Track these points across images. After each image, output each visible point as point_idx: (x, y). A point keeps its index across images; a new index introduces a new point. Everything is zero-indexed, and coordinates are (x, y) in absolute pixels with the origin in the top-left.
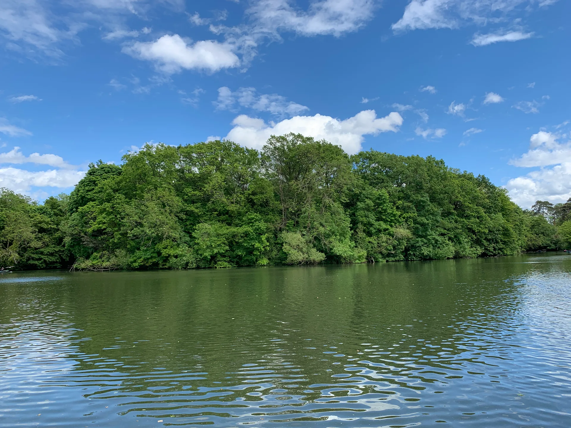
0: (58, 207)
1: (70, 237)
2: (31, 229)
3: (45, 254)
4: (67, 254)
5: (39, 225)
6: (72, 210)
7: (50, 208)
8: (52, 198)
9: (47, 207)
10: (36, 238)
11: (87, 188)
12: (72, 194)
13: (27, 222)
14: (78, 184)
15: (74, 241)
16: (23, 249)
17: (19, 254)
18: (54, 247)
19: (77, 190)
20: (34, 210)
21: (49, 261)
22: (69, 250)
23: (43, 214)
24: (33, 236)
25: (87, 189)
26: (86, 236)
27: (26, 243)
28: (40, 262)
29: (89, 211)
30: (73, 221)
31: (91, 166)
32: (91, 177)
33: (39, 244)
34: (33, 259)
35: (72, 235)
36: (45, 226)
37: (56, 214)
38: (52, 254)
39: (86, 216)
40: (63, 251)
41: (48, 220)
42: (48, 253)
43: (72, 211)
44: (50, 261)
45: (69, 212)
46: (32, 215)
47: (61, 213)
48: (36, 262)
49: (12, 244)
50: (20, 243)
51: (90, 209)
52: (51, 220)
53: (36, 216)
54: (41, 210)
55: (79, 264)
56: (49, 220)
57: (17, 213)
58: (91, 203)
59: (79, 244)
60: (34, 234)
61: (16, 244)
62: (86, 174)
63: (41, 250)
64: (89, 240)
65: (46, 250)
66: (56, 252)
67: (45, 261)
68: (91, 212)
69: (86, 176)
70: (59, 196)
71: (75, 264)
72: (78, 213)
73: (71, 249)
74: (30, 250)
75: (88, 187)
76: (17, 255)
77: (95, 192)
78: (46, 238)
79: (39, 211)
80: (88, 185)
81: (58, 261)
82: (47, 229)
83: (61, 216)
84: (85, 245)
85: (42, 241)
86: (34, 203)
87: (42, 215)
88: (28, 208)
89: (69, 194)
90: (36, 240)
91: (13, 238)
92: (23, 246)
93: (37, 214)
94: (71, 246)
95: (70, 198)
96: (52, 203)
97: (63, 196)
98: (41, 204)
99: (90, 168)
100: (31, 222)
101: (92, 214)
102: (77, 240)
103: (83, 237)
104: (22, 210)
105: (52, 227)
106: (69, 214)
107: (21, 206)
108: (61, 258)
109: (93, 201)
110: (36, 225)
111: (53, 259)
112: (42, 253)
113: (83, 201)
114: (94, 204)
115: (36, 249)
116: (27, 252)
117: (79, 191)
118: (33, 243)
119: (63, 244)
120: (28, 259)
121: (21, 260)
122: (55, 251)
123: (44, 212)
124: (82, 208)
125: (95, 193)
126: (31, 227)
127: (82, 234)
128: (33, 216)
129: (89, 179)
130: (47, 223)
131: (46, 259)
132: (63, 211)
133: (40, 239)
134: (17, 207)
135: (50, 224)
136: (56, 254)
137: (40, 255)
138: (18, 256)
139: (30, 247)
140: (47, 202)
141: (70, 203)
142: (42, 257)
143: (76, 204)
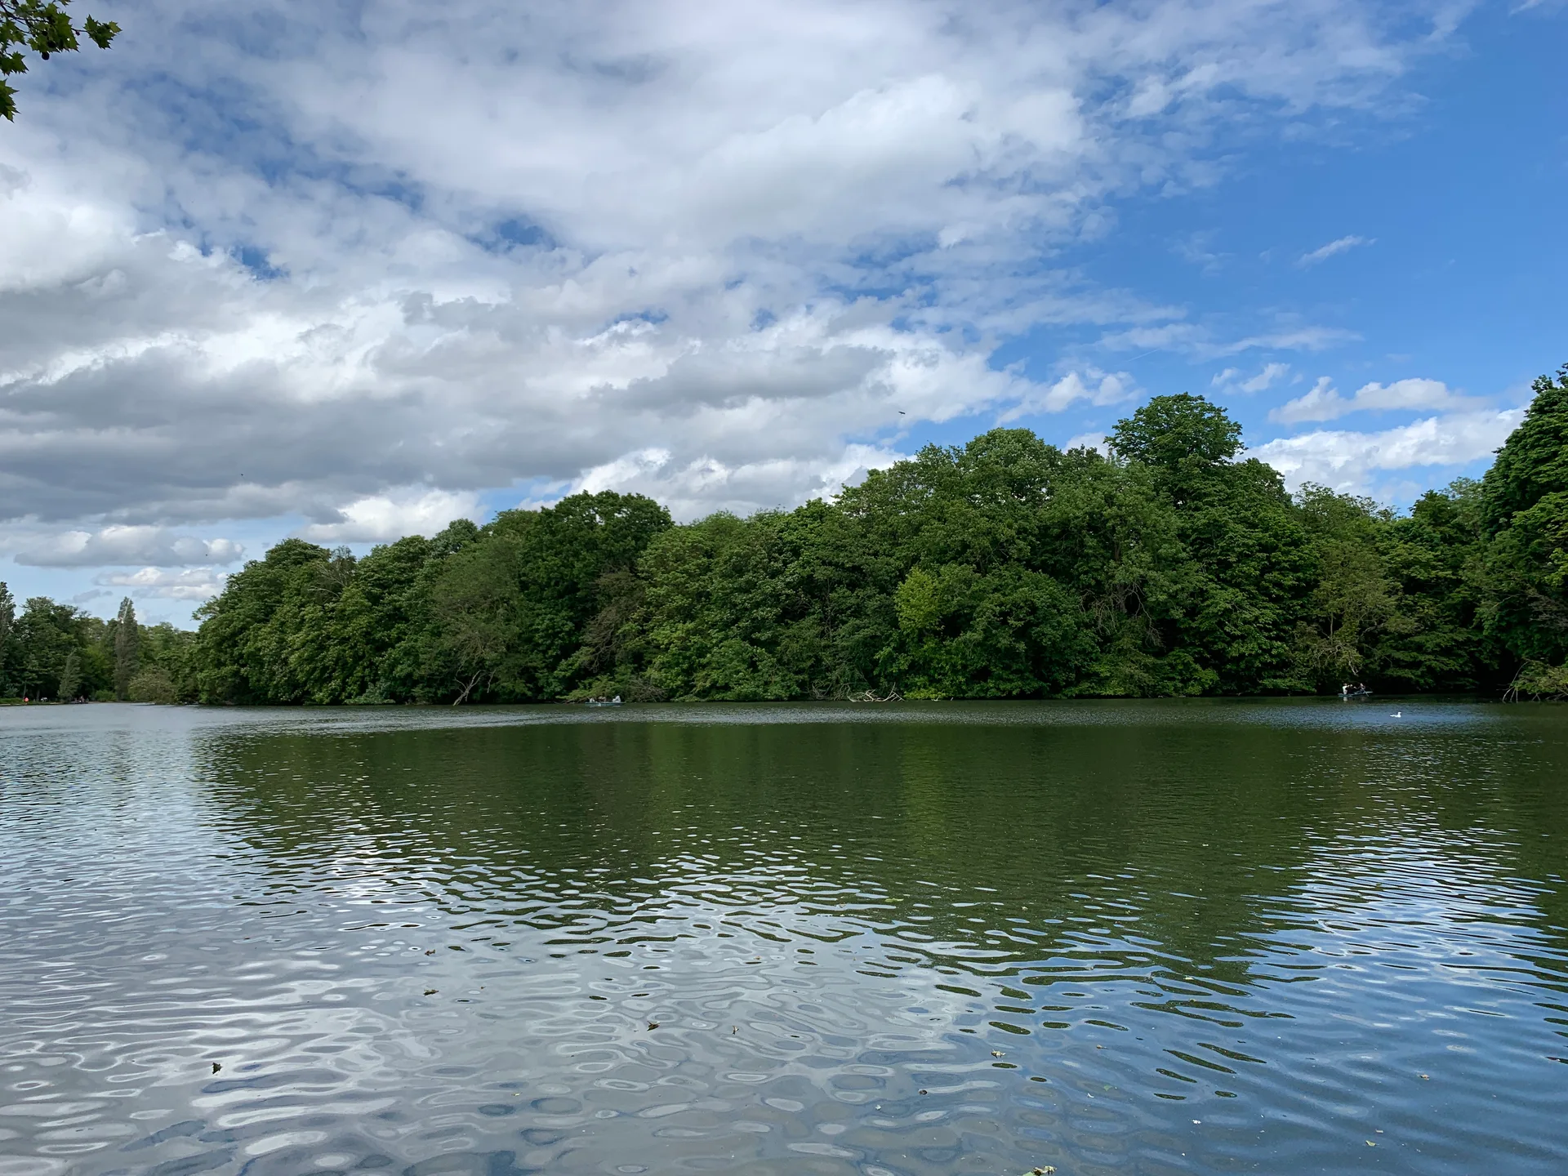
0: (1450, 517)
1: (1495, 600)
2: (1383, 584)
3: (1429, 650)
4: (1491, 651)
5: (1405, 572)
6: (1494, 521)
7: (1429, 524)
8: (1431, 496)
9: (1422, 521)
10: (1399, 607)
11: (1533, 454)
12: (1489, 477)
13: (1373, 566)
14: (1504, 446)
15: (1508, 615)
16: (1370, 637)
17: (1360, 650)
18: (1451, 631)
19: (1503, 464)
20: (1387, 532)
21: (1442, 670)
22: (1497, 640)
23: (1411, 540)
24: (1392, 601)
25: (1535, 456)
26: (1543, 597)
27: (1374, 620)
28: (1419, 673)
29: (1548, 521)
30: (1500, 553)
31: (1541, 387)
32: (1546, 418)
33: (1408, 624)
34: (1398, 663)
35: (1500, 595)
36: (1421, 575)
37: (1448, 540)
38: (1447, 652)
39: (1539, 536)
40: (1480, 642)
41: (1428, 556)
42: (1438, 649)
43: (1494, 526)
44: (1446, 668)
45: (1484, 530)
46: (1382, 546)
47: (1464, 535)
48: (1407, 673)
49: (1341, 626)
50: (1361, 622)
51: (1550, 512)
52: (1435, 556)
53: (1393, 547)
54: (1406, 530)
55: (1531, 681)
56: (1430, 555)
57: (1345, 543)
58: (1552, 496)
59: (1524, 623)
60: (1394, 598)
61: (1351, 623)
62: (1527, 411)
63: (1417, 639)
64: (1555, 609)
65: (1430, 641)
66: (1459, 644)
67: (1430, 669)
68: (1557, 523)
69: (1528, 419)
70: (1452, 487)
71: (1517, 679)
72: (1512, 529)
73: (1503, 636)
74: (1388, 640)
75: (1538, 450)
76: (1354, 651)
77: (1560, 461)
78: (1428, 607)
79: (1401, 533)
80: (1539, 446)
81: (1467, 669)
82: (1426, 581)
83: (1463, 543)
84: (1544, 622)
85: (1417, 615)
86: (1385, 514)
87: (1410, 543)
88: (1371, 529)
89: (1479, 477)
90: (1398, 614)
91: (1342, 610)
92: (1369, 629)
93: (1395, 541)
94: (1500, 629)
95: (1484, 491)
96: (1433, 509)
97: (1464, 486)
98: (1405, 513)
99: (1539, 392)
100: (1382, 566)
101: (1558, 529)
102: (1516, 609)
103: (1536, 599)
104: (1357, 537)
105: (1440, 574)
106: (1487, 535)
107: (1354, 523)
108: (1476, 662)
109: (1557, 490)
110: (1395, 573)
111: (1452, 664)
112: (1420, 648)
113: (1524, 492)
114: (1562, 498)
115: (1402, 636)
116: (1379, 645)
117: (1509, 466)
118: (1392, 619)
119: (1475, 621)
120: (1386, 663)
121: (1366, 666)
122: (1456, 641)
123: (1414, 537)
124: (1525, 513)
125: (1560, 465)
126: (1385, 578)
127: (1532, 592)
128: (1385, 549)
129: (1539, 426)
130: (1426, 565)
131: (1434, 664)
132: (1468, 528)
133: (1411, 609)
134: (1344, 528)
135: (1434, 568)
136: (1460, 652)
137: (1415, 653)
138: (1358, 655)
139: (1385, 632)
140: (1420, 507)
141: (1484, 505)
142: (1422, 658)
143: (1504, 505)
